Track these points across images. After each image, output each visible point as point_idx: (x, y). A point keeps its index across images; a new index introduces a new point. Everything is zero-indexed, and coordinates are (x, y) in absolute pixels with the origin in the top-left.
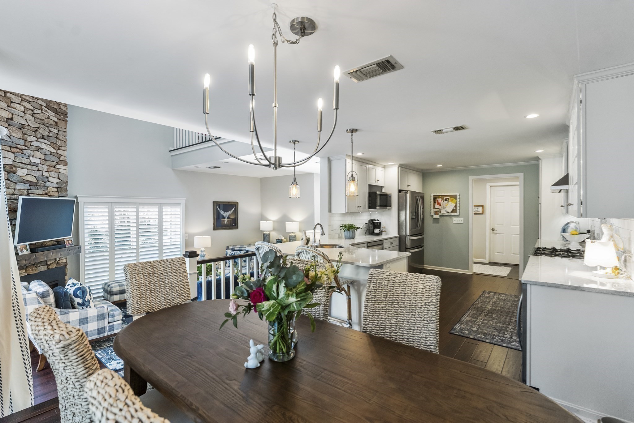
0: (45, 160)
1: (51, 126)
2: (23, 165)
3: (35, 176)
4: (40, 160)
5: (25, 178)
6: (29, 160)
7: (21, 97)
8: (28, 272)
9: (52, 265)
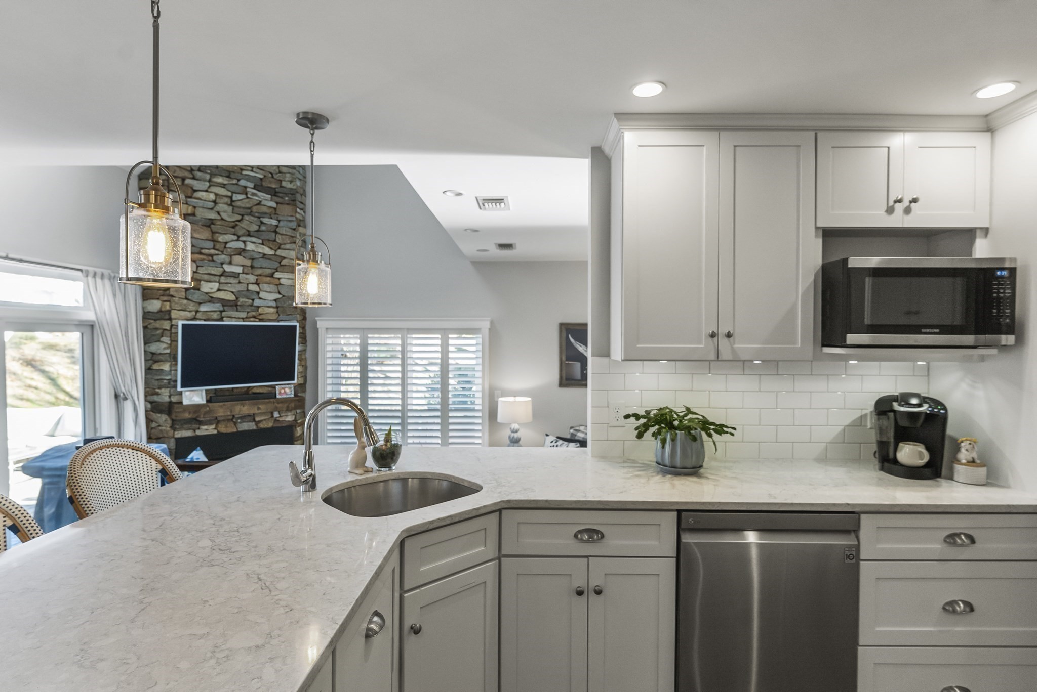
0: (252, 267)
1: (263, 216)
2: (212, 276)
3: (232, 292)
4: (241, 268)
5: (214, 296)
6: (221, 269)
7: (210, 181)
8: (219, 429)
9: (264, 422)
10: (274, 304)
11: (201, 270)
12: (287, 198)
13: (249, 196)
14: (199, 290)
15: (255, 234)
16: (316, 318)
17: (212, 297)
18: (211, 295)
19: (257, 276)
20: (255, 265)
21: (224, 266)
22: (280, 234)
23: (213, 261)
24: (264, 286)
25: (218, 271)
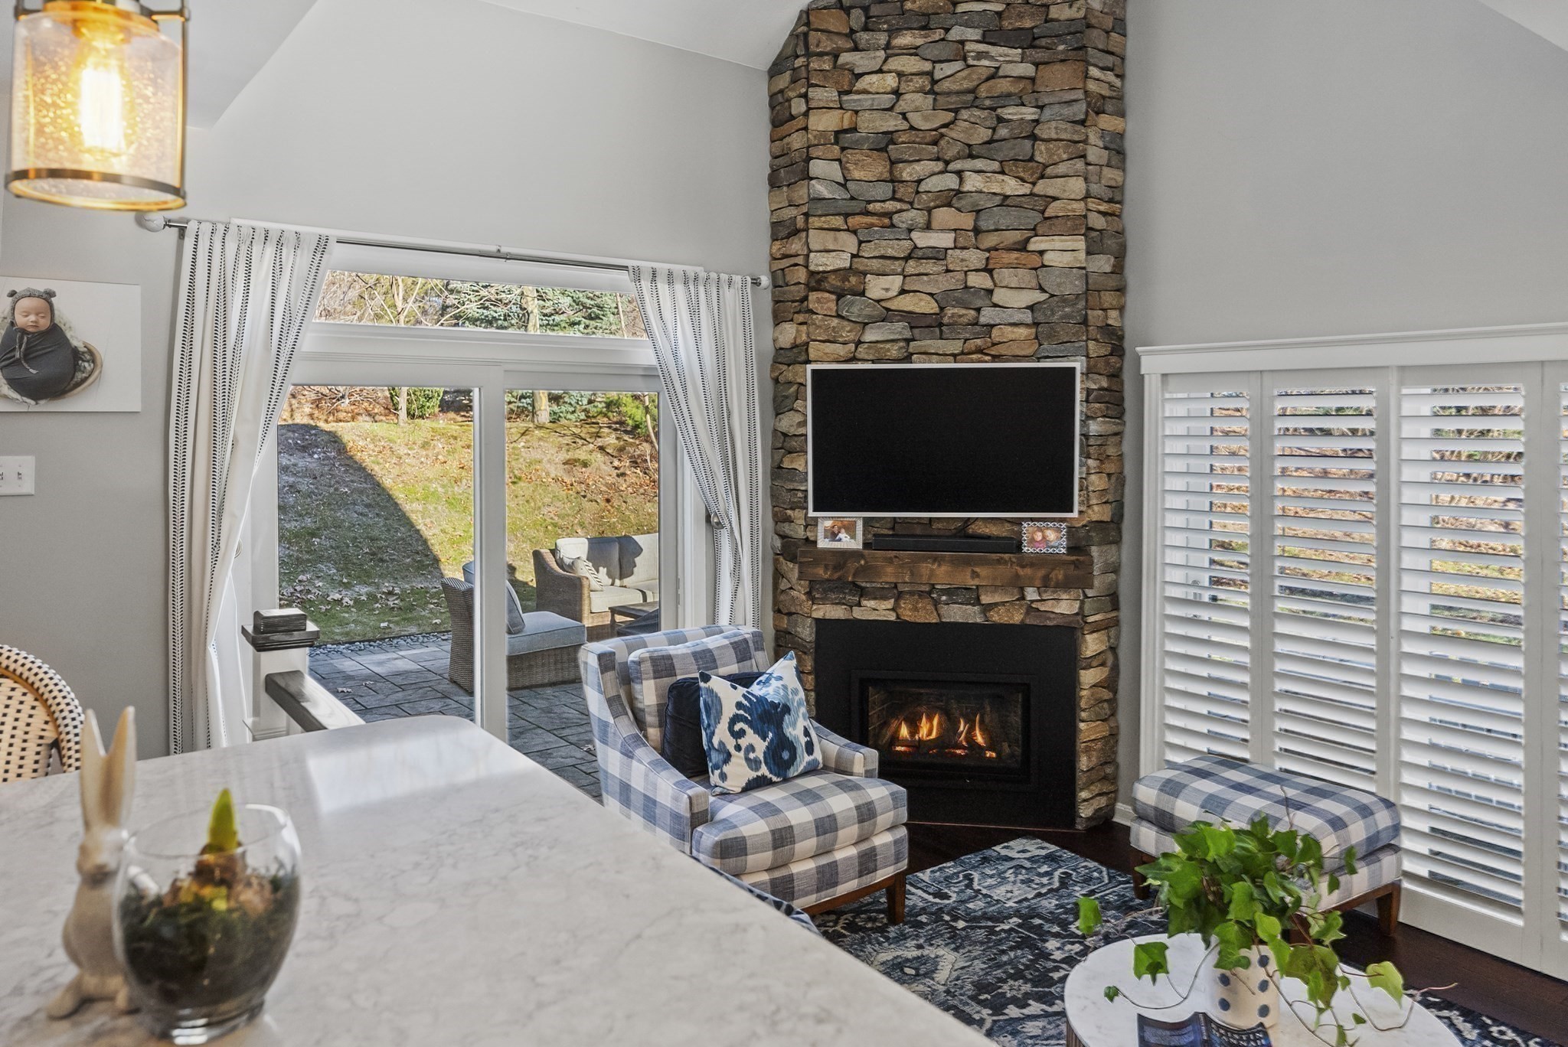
0: (976, 230)
1: (1002, 102)
2: (888, 262)
3: (932, 295)
4: (953, 235)
5: (893, 305)
6: (907, 244)
7: (888, 46)
8: (900, 611)
9: (1002, 609)
10: (1028, 317)
11: (868, 251)
12: (1061, 48)
13: (971, 62)
14: (863, 294)
15: (983, 151)
16: (1138, 349)
17: (888, 310)
18: (883, 304)
19: (988, 250)
20: (983, 225)
21: (914, 235)
22: (1043, 140)
23: (893, 226)
24: (1005, 275)
25: (901, 248)
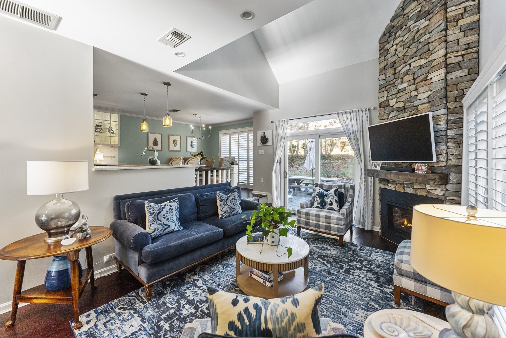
1: (420, 37)
2: (394, 96)
4: (407, 83)
8: (396, 188)
11: (389, 94)
13: (412, 31)
14: (389, 106)
16: (463, 101)
17: (394, 108)
20: (415, 77)
21: (398, 86)
22: (431, 43)
23: (395, 85)
24: (421, 90)
25: (395, 91)
